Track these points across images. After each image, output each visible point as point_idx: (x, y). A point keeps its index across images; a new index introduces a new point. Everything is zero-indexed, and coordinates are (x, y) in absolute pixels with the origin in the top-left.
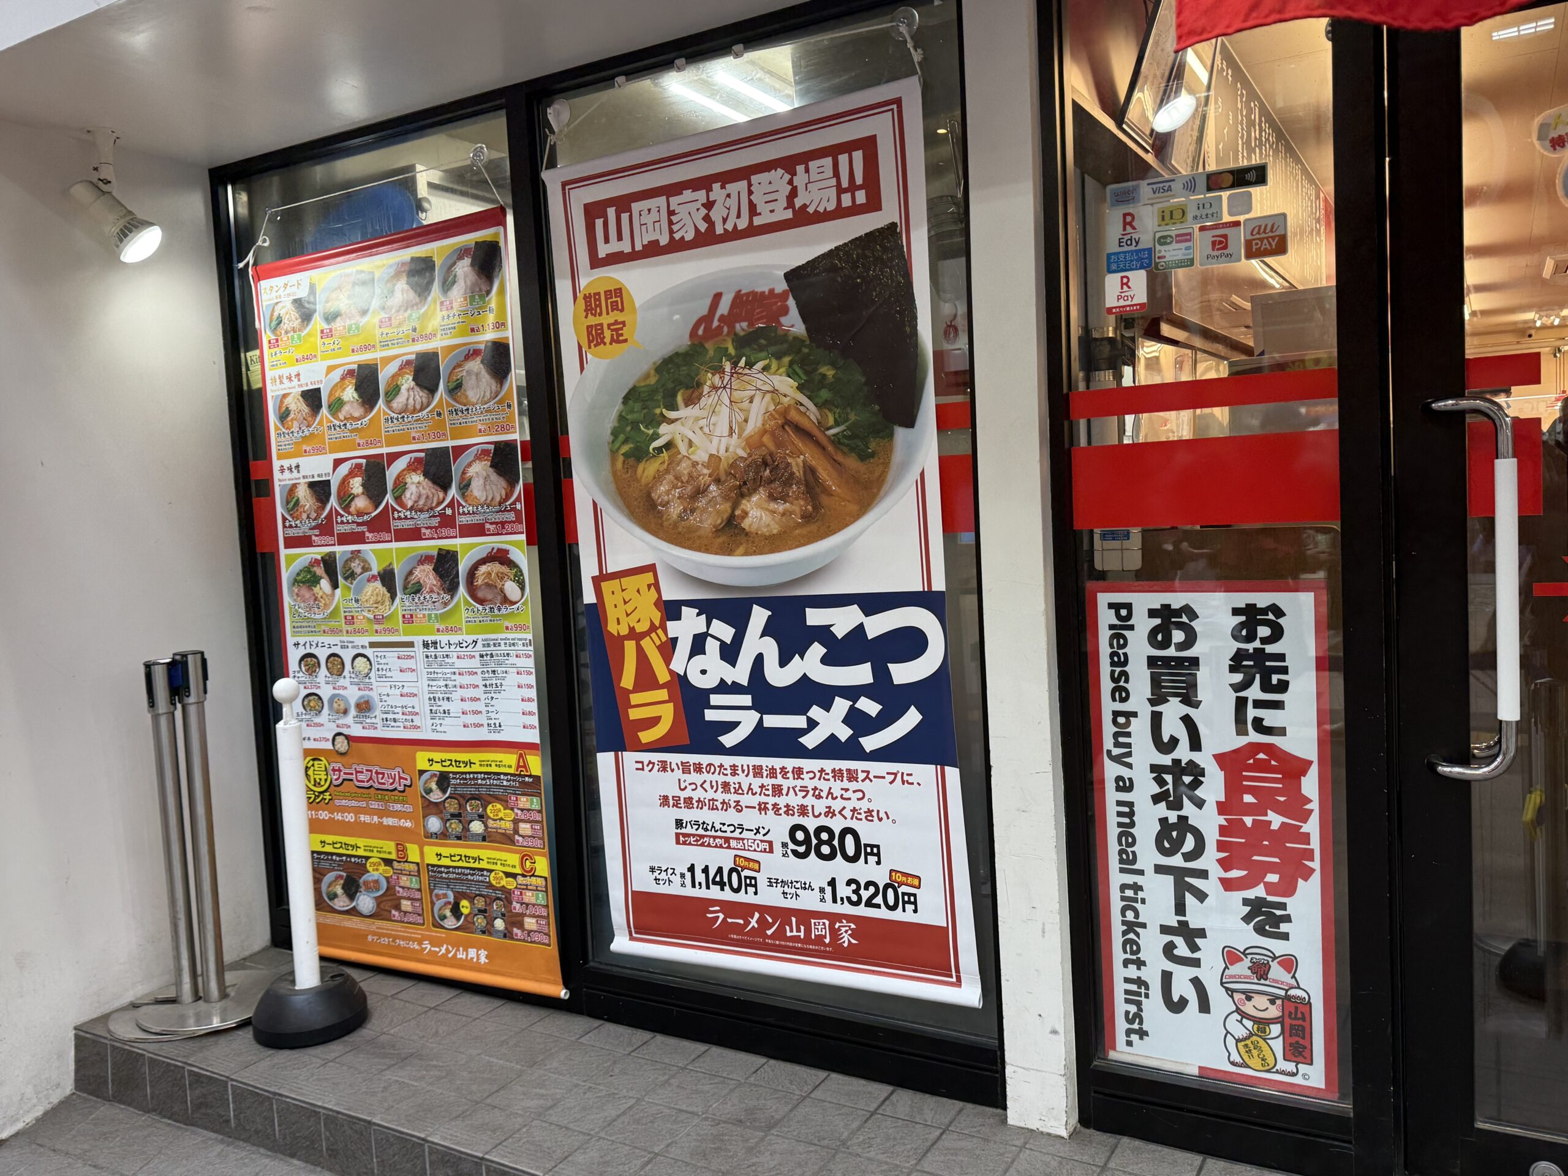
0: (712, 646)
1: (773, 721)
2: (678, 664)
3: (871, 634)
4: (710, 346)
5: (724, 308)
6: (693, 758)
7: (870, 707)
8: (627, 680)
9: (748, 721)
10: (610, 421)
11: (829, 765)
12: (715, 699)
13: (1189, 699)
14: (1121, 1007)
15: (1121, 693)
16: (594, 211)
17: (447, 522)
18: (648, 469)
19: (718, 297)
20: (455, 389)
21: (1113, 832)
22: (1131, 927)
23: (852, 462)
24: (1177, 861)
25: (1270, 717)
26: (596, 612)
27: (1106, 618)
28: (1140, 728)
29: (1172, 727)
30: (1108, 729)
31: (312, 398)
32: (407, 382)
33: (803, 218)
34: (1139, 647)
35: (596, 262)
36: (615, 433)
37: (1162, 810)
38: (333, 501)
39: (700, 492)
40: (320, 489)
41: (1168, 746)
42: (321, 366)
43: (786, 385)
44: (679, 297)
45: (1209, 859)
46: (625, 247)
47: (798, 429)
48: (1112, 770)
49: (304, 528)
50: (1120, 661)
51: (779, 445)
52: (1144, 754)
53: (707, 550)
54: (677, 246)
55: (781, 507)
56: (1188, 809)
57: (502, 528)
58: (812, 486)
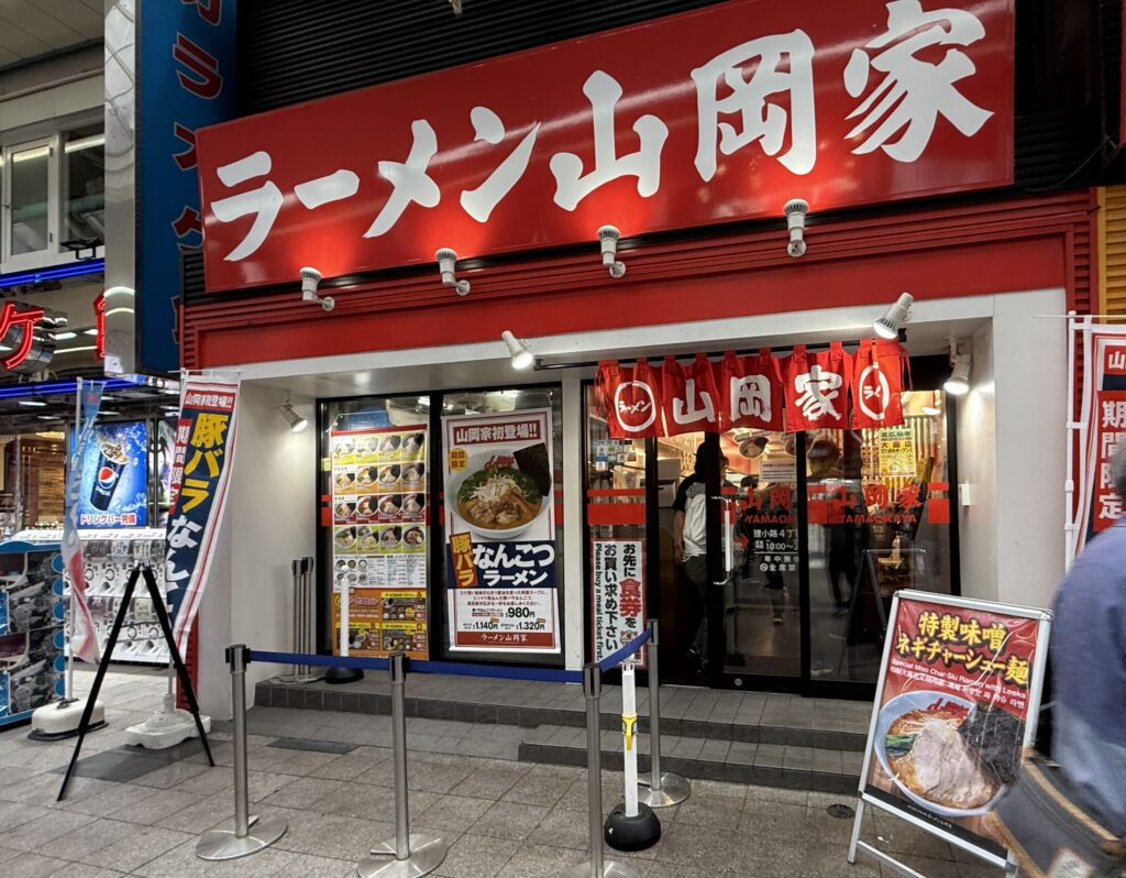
0: (487, 556)
1: (504, 578)
2: (476, 562)
3: (535, 552)
4: (491, 471)
5: (495, 460)
6: (479, 590)
7: (533, 573)
8: (459, 567)
9: (497, 578)
10: (458, 489)
11: (521, 590)
12: (487, 572)
13: (614, 568)
14: (596, 650)
15: (598, 567)
16: (456, 430)
17: (399, 518)
18: (469, 504)
19: (493, 457)
20: (405, 477)
21: (595, 604)
22: (599, 628)
23: (531, 505)
24: (610, 610)
25: (632, 572)
26: (449, 546)
27: (595, 548)
28: (603, 576)
29: (610, 576)
30: (595, 577)
31: (351, 476)
32: (388, 473)
33: (519, 438)
34: (603, 556)
35: (456, 443)
36: (459, 493)
37: (607, 597)
38: (357, 510)
39: (485, 511)
40: (352, 506)
41: (608, 580)
42: (356, 466)
43: (513, 482)
44: (481, 456)
45: (618, 609)
46: (466, 440)
47: (517, 496)
48: (596, 587)
49: (343, 518)
50: (598, 559)
51: (510, 498)
52: (604, 582)
53: (486, 527)
54: (481, 442)
55: (509, 516)
56: (613, 596)
57: (418, 520)
58: (519, 511)
